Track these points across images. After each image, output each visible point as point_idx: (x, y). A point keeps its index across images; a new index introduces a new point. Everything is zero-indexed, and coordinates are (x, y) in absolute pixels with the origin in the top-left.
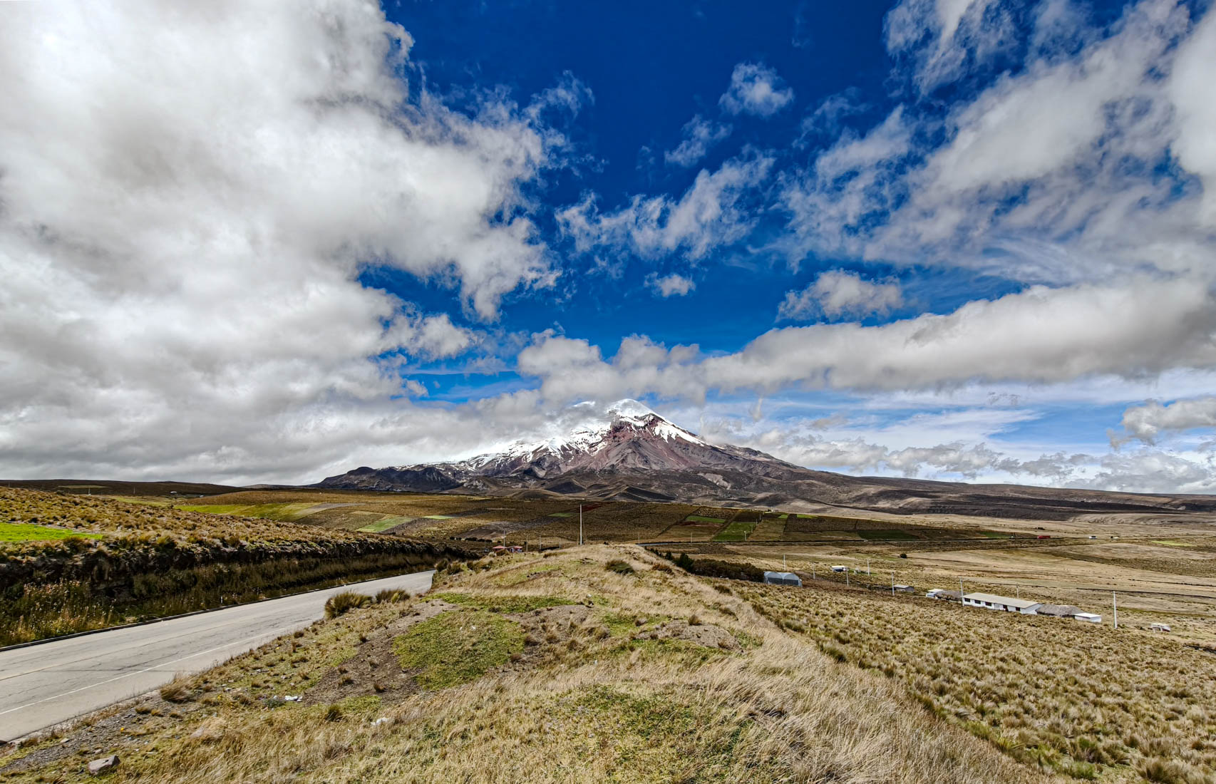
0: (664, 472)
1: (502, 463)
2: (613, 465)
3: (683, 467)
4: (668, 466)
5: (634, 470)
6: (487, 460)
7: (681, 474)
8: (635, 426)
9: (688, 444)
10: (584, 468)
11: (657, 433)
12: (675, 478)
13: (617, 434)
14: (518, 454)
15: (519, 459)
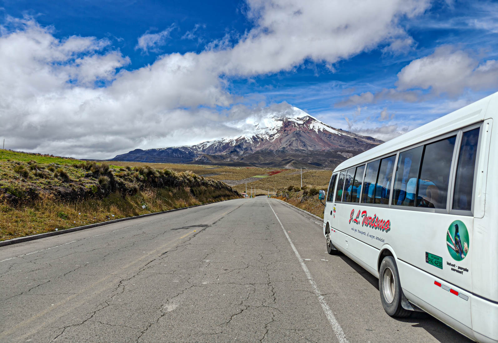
0: (316, 151)
1: (217, 146)
2: (284, 148)
3: (328, 148)
4: (318, 148)
5: (297, 150)
6: (208, 145)
7: (327, 153)
8: (297, 124)
9: (331, 134)
10: (266, 149)
11: (311, 128)
12: (323, 156)
13: (287, 128)
14: (227, 141)
15: (228, 144)
